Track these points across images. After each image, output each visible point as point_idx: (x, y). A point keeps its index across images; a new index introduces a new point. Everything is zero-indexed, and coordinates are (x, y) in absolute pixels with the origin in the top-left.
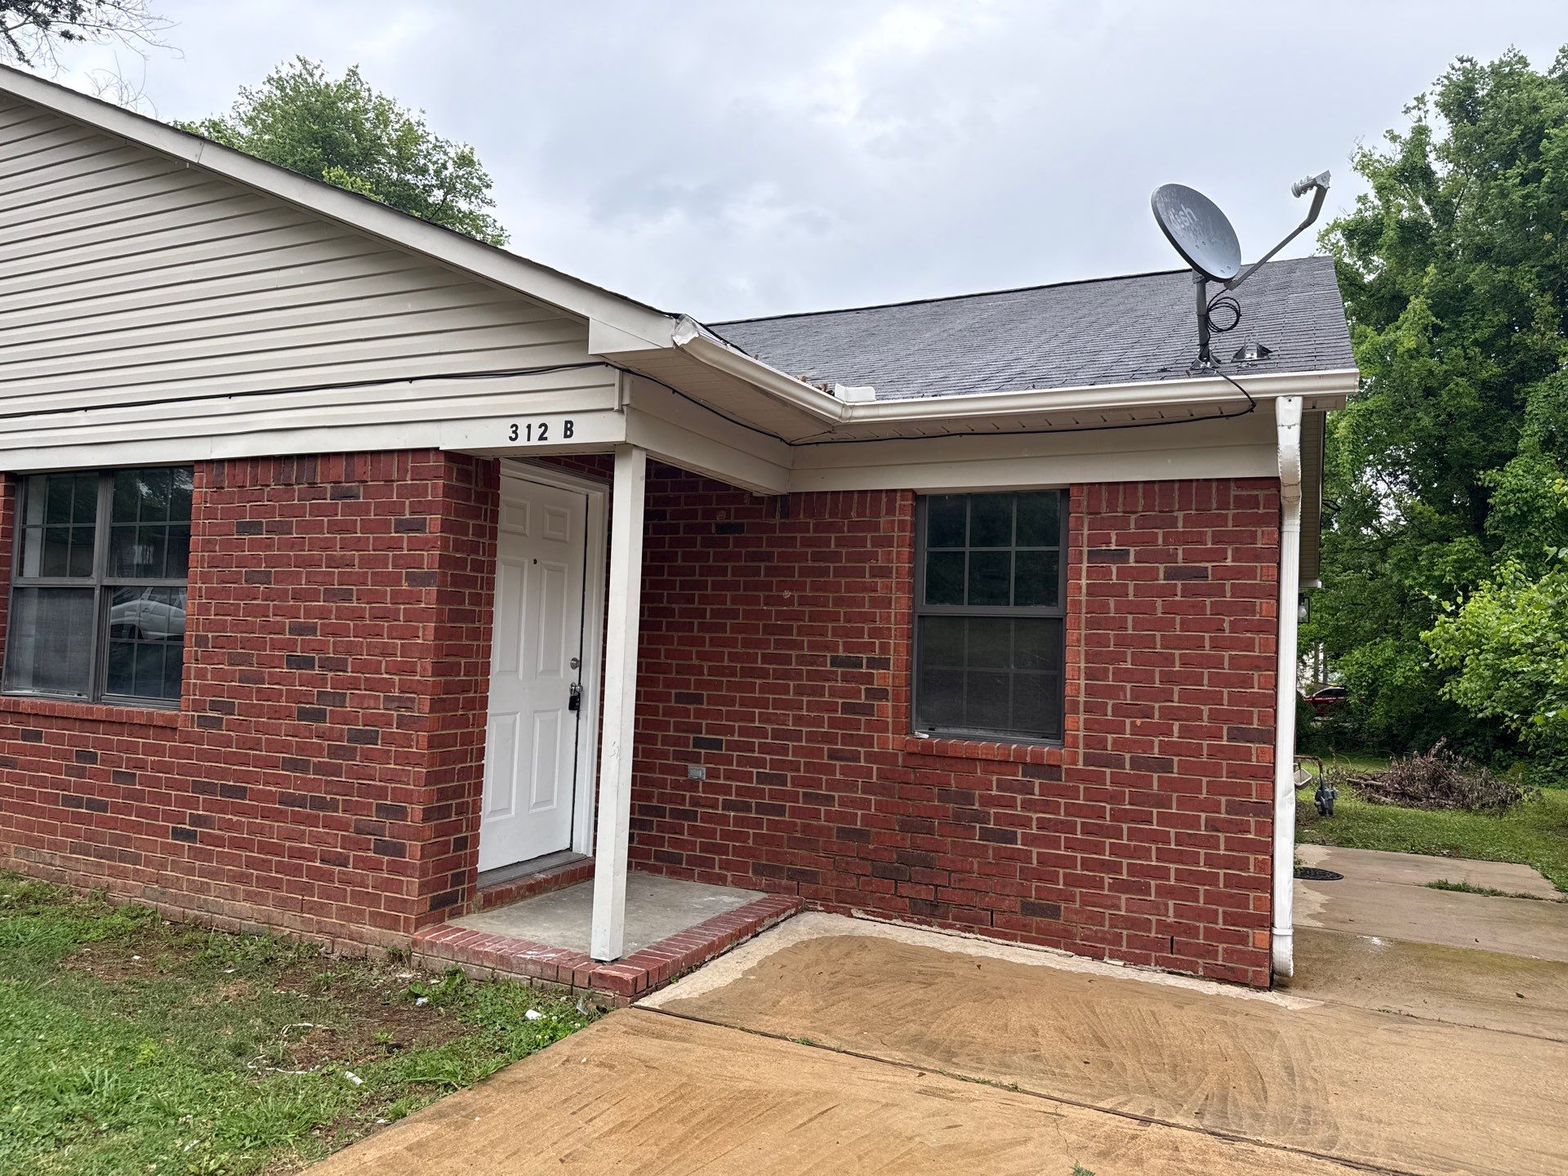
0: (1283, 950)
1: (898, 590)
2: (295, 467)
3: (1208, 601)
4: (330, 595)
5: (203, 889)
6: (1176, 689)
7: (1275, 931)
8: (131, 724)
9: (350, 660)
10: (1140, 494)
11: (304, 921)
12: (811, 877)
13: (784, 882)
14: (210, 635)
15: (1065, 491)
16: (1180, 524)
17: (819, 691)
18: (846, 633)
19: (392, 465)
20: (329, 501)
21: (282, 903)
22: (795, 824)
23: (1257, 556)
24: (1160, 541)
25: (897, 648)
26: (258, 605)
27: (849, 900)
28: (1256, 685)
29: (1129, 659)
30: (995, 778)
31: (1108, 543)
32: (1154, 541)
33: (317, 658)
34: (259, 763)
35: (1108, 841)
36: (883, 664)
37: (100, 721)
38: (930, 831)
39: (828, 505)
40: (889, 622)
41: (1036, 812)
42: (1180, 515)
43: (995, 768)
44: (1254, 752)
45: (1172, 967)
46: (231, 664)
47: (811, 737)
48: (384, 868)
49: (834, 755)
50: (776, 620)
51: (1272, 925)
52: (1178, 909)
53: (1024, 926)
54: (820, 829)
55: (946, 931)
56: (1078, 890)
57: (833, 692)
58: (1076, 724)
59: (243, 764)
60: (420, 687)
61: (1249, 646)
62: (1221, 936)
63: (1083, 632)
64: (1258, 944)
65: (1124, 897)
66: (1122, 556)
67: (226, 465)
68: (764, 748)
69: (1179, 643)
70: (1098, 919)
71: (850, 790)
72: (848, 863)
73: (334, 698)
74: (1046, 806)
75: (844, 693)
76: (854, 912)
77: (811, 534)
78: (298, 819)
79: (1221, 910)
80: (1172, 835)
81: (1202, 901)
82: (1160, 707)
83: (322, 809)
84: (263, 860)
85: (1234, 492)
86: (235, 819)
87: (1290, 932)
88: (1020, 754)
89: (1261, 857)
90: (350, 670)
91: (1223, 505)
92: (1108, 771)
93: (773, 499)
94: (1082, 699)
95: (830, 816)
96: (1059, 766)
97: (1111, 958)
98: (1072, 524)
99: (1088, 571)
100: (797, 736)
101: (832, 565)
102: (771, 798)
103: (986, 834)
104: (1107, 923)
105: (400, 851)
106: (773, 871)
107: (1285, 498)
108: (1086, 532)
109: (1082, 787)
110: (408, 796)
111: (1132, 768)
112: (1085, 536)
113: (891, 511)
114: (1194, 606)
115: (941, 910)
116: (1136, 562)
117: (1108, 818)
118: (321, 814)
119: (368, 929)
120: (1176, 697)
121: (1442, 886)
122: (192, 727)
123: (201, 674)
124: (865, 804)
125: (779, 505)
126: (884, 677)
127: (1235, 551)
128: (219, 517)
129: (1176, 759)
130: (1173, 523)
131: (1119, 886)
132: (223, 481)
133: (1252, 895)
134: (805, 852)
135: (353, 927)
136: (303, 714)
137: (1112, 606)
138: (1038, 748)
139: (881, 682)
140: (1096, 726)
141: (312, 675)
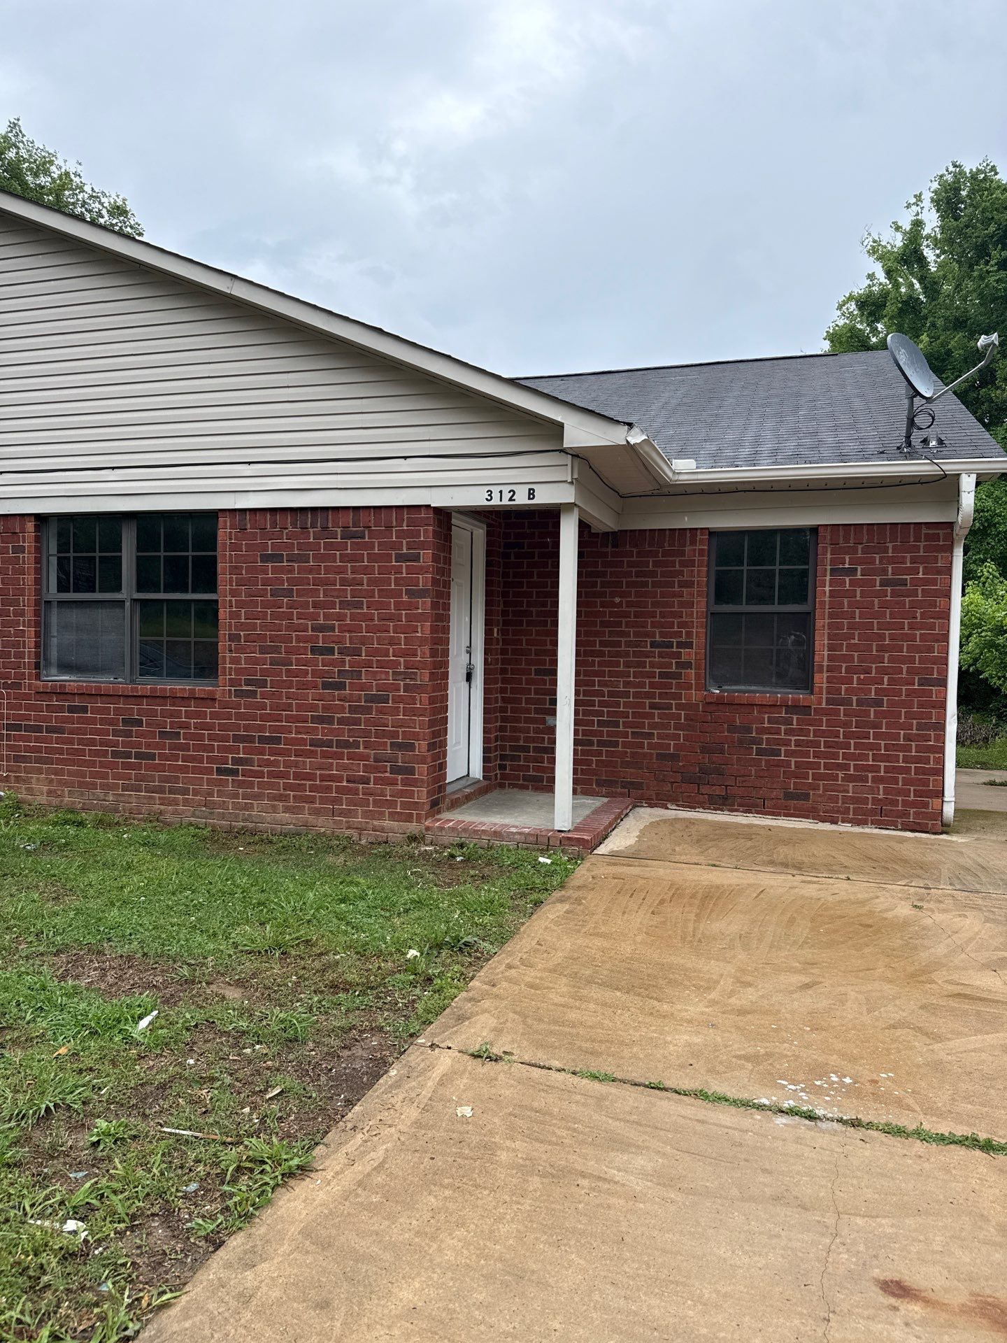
0: (949, 810)
1: (698, 595)
2: (309, 516)
3: (907, 599)
4: (344, 604)
5: (247, 807)
6: (886, 655)
7: (946, 799)
8: (173, 698)
9: (364, 648)
10: (865, 532)
11: (335, 822)
12: (638, 786)
13: (619, 790)
14: (242, 633)
15: (815, 530)
16: (890, 551)
17: (643, 664)
18: (662, 625)
19: (392, 516)
20: (339, 540)
21: (317, 812)
22: (626, 752)
23: (939, 572)
24: (877, 562)
25: (699, 635)
26: (283, 612)
27: (666, 799)
28: (936, 651)
29: (856, 638)
30: (766, 716)
31: (844, 563)
32: (874, 563)
33: (336, 647)
34: (291, 720)
35: (841, 751)
36: (689, 645)
37: (143, 696)
38: (722, 752)
39: (648, 539)
40: (693, 618)
41: (794, 736)
42: (890, 545)
43: (768, 709)
44: (934, 692)
45: (881, 825)
46: (261, 653)
47: (636, 695)
48: (399, 783)
49: (652, 706)
50: (610, 617)
51: (943, 795)
52: (886, 791)
53: (786, 807)
54: (645, 755)
55: (734, 813)
56: (821, 783)
57: (652, 665)
58: (821, 680)
59: (278, 721)
60: (421, 665)
61: (932, 627)
62: (913, 804)
63: (827, 621)
64: (935, 807)
65: (851, 785)
66: (852, 571)
67: (248, 513)
68: (602, 704)
69: (889, 626)
70: (834, 799)
71: (666, 729)
72: (664, 775)
73: (352, 674)
74: (801, 732)
75: (661, 666)
76: (669, 806)
77: (635, 559)
78: (325, 755)
79: (912, 789)
80: (883, 745)
81: (900, 784)
82: (876, 667)
83: (347, 747)
84: (299, 784)
85: (924, 531)
86: (272, 758)
87: (953, 799)
88: (784, 700)
89: (937, 756)
90: (364, 655)
91: (917, 539)
92: (842, 708)
93: (606, 534)
94: (825, 663)
95: (651, 746)
96: (810, 707)
97: (843, 822)
98: (820, 551)
99: (830, 582)
100: (627, 695)
101: (650, 580)
102: (608, 736)
103: (760, 752)
104: (840, 801)
105: (411, 771)
106: (610, 783)
107: (957, 535)
108: (829, 556)
109: (824, 719)
110: (416, 736)
111: (857, 706)
112: (828, 559)
113: (693, 542)
114: (897, 603)
115: (730, 801)
116: (862, 575)
117: (841, 737)
118: (346, 751)
119: (387, 823)
120: (886, 660)
121: (992, 784)
122: (230, 697)
123: (234, 661)
124: (676, 737)
125: (610, 538)
126: (689, 654)
127: (925, 568)
128: (244, 550)
129: (885, 698)
130: (886, 550)
131: (848, 778)
132: (246, 525)
133: (931, 778)
134: (632, 770)
135: (376, 823)
136: (326, 686)
137: (846, 604)
138: (796, 696)
139: (687, 657)
140: (835, 680)
141: (333, 659)
